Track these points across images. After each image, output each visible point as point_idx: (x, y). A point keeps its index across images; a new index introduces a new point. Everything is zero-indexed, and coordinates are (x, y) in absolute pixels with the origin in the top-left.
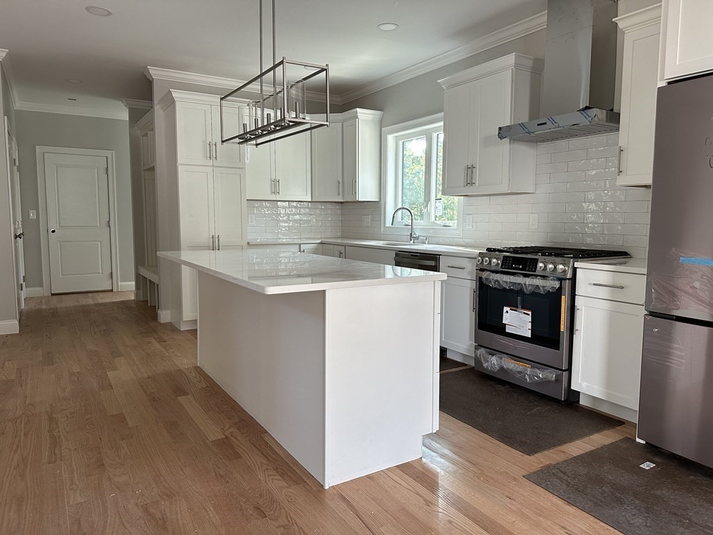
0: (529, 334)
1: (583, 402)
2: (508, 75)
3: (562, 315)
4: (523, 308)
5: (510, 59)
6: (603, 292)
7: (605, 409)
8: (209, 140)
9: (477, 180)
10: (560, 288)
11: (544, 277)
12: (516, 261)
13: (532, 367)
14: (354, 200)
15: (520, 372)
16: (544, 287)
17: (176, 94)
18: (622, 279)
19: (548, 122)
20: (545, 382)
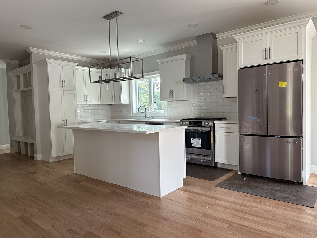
0: (200, 146)
1: (219, 166)
2: (184, 61)
3: (211, 138)
4: (198, 138)
5: (185, 56)
6: (224, 130)
7: (226, 167)
8: (62, 80)
9: (174, 96)
10: (210, 130)
11: (205, 127)
12: (194, 122)
13: (202, 157)
14: (120, 103)
15: (199, 159)
16: (205, 130)
17: (48, 60)
18: (229, 126)
19: (201, 77)
20: (208, 161)
